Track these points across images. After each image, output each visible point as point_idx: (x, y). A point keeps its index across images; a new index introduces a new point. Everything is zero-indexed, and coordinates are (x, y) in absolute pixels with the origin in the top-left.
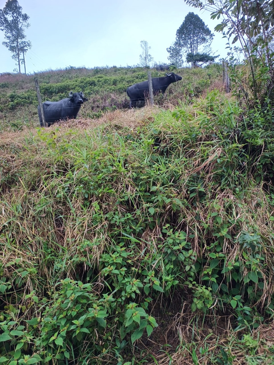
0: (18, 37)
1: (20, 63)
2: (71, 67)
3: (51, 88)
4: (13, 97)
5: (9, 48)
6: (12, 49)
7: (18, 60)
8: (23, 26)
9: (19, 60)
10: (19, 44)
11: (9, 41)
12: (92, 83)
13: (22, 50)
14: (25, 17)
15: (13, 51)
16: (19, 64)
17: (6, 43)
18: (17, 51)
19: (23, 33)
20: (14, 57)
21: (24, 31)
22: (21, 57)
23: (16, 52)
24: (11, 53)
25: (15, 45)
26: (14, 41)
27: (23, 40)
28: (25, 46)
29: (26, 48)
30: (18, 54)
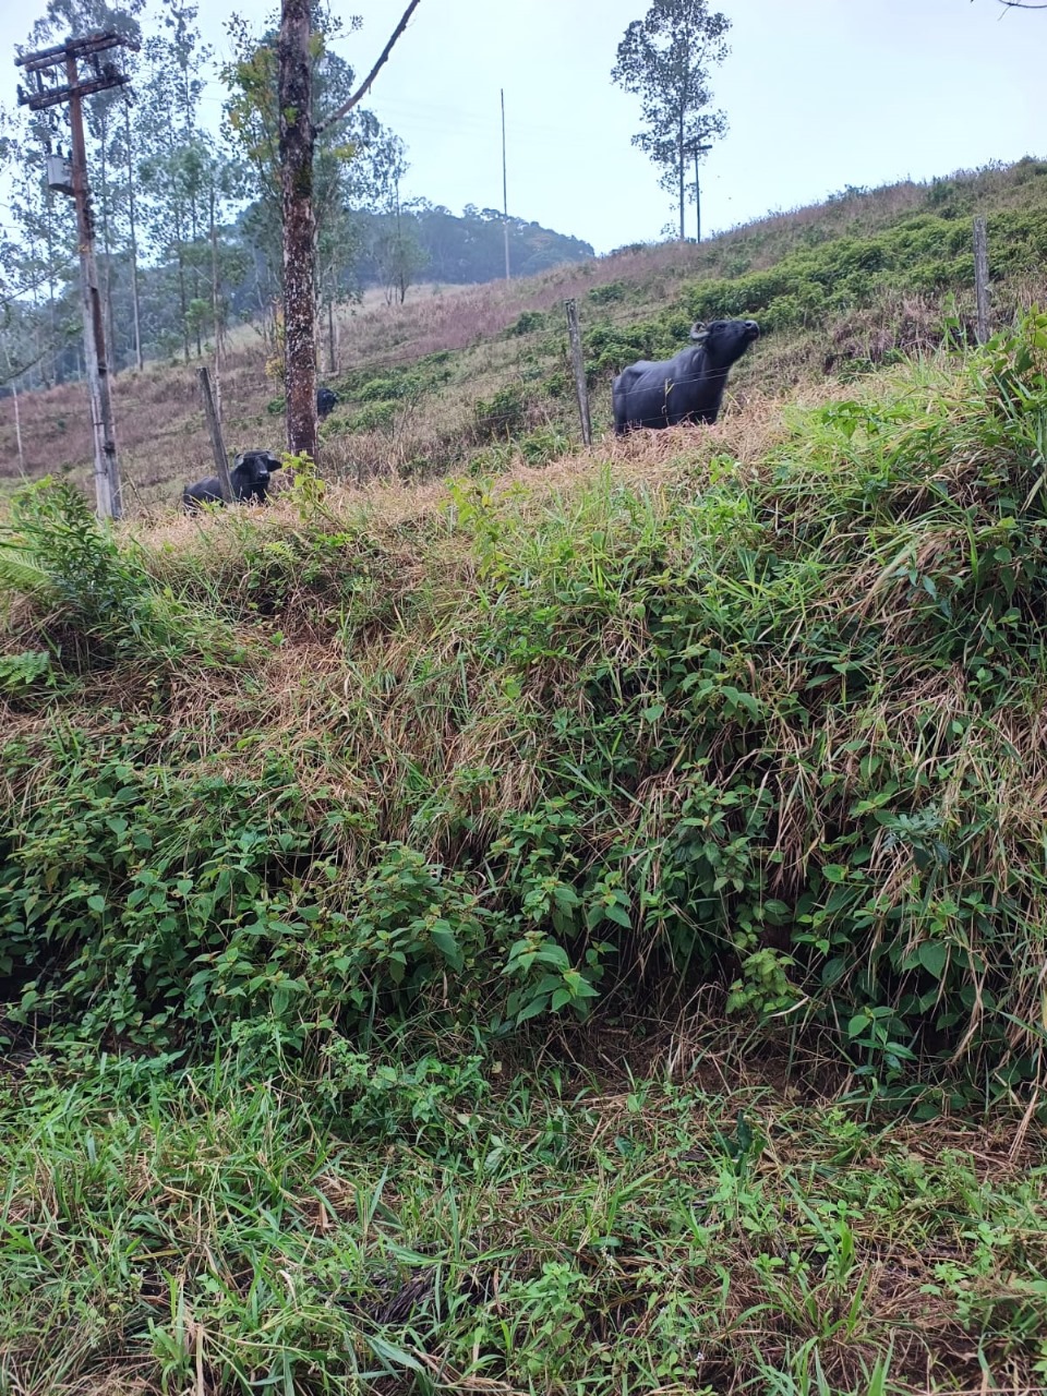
0: (683, 105)
1: (686, 197)
2: (852, 190)
3: (723, 294)
4: (601, 342)
5: (651, 152)
6: (662, 152)
7: (678, 191)
8: (704, 58)
9: (682, 190)
10: (685, 129)
11: (652, 126)
12: (869, 258)
13: (694, 148)
14: (717, 26)
15: (665, 160)
16: (682, 204)
17: (644, 137)
18: (678, 158)
19: (702, 86)
20: (666, 183)
21: (705, 79)
22: (689, 178)
23: (674, 162)
24: (658, 170)
25: (673, 136)
26: (671, 122)
27: (704, 111)
28: (701, 136)
29: (703, 142)
30: (680, 170)
